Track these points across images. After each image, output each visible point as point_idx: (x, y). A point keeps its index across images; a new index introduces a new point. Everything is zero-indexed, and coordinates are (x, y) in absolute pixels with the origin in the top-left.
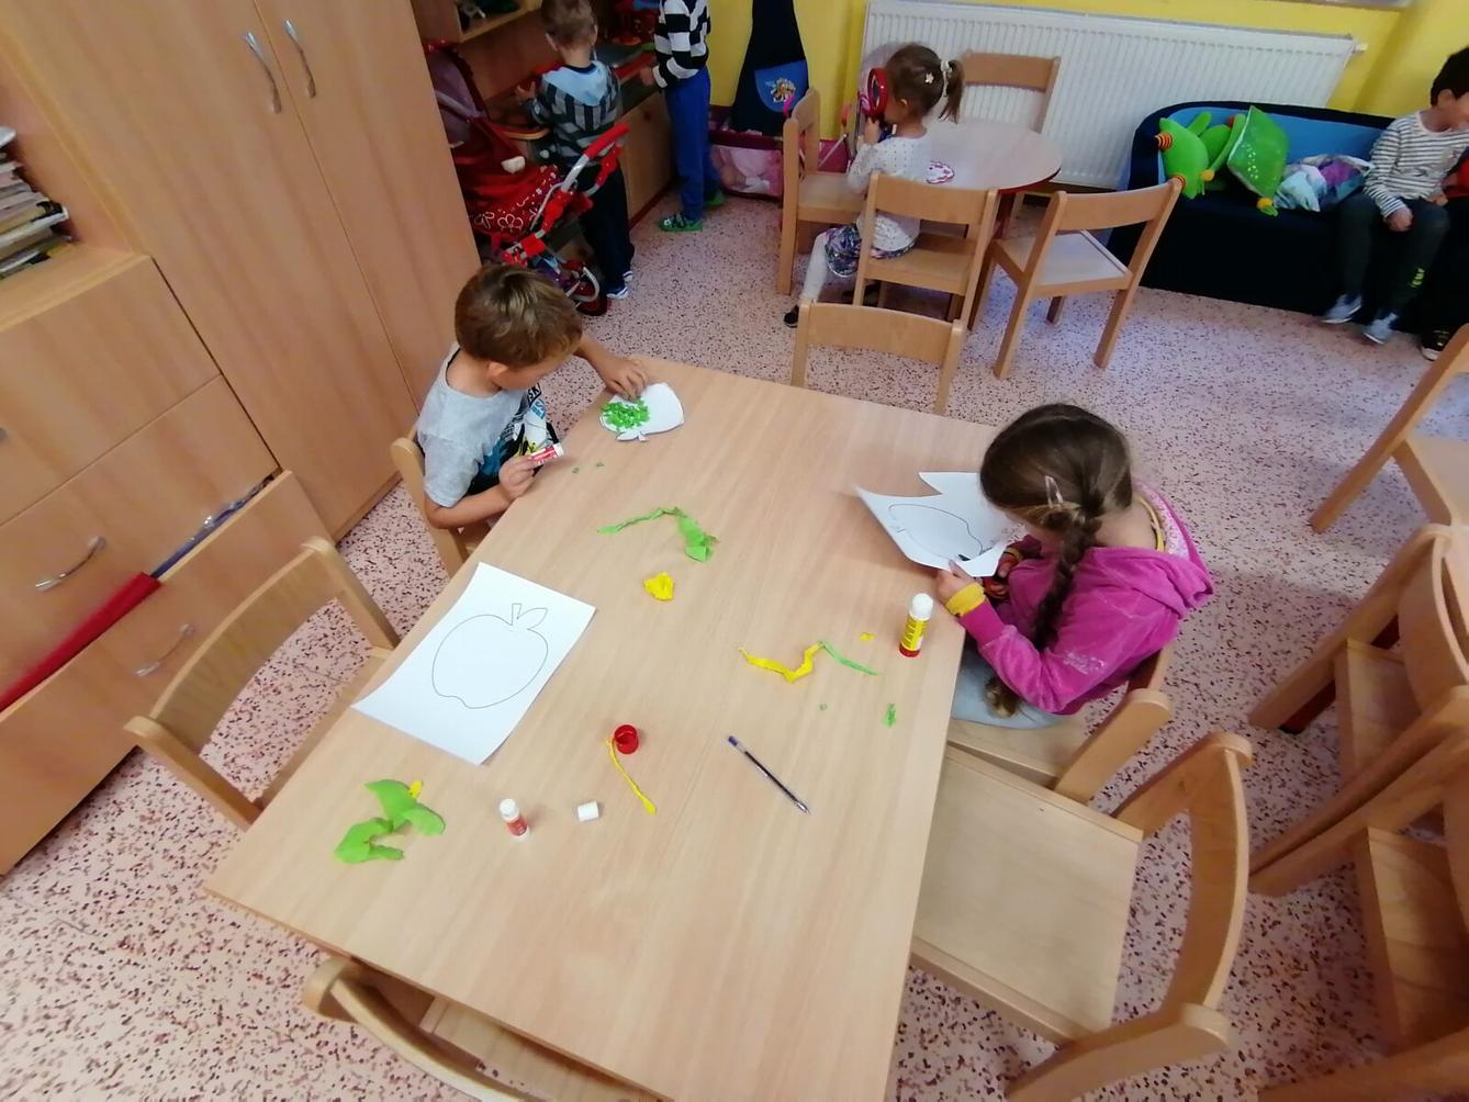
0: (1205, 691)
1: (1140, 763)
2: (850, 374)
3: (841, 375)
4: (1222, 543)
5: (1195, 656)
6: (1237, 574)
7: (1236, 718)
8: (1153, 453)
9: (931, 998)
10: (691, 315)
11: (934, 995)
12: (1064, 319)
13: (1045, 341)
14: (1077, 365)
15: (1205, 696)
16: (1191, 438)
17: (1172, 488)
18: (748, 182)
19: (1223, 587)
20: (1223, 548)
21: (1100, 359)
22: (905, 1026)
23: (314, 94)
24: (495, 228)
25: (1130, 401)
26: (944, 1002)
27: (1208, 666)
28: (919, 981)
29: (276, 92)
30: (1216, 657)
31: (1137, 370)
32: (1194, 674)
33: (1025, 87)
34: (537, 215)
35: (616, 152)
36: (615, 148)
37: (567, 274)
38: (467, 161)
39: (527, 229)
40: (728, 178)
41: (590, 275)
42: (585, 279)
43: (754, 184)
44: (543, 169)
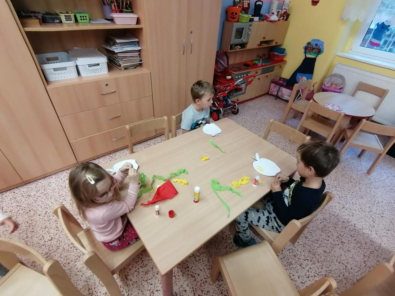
0: (348, 269)
1: (314, 276)
2: (289, 147)
3: (286, 147)
4: (380, 235)
5: (351, 259)
6: (380, 245)
7: (353, 281)
8: (372, 202)
9: (219, 291)
10: (256, 121)
11: (221, 291)
12: (364, 158)
13: (354, 161)
14: (361, 171)
15: (347, 270)
16: (388, 204)
17: (372, 214)
18: (285, 96)
19: (373, 247)
20: (379, 237)
21: (369, 172)
22: (209, 292)
23: (191, 53)
24: (219, 88)
25: (373, 186)
26: (222, 294)
27: (353, 263)
28: (219, 285)
29: (184, 51)
30: (358, 263)
31: (380, 180)
32: (347, 263)
33: (376, 95)
34: (228, 88)
35: (252, 80)
36: (252, 79)
37: (232, 103)
38: (220, 74)
39: (225, 90)
40: (280, 94)
41: (236, 105)
42: (235, 106)
43: (286, 97)
44: (235, 80)
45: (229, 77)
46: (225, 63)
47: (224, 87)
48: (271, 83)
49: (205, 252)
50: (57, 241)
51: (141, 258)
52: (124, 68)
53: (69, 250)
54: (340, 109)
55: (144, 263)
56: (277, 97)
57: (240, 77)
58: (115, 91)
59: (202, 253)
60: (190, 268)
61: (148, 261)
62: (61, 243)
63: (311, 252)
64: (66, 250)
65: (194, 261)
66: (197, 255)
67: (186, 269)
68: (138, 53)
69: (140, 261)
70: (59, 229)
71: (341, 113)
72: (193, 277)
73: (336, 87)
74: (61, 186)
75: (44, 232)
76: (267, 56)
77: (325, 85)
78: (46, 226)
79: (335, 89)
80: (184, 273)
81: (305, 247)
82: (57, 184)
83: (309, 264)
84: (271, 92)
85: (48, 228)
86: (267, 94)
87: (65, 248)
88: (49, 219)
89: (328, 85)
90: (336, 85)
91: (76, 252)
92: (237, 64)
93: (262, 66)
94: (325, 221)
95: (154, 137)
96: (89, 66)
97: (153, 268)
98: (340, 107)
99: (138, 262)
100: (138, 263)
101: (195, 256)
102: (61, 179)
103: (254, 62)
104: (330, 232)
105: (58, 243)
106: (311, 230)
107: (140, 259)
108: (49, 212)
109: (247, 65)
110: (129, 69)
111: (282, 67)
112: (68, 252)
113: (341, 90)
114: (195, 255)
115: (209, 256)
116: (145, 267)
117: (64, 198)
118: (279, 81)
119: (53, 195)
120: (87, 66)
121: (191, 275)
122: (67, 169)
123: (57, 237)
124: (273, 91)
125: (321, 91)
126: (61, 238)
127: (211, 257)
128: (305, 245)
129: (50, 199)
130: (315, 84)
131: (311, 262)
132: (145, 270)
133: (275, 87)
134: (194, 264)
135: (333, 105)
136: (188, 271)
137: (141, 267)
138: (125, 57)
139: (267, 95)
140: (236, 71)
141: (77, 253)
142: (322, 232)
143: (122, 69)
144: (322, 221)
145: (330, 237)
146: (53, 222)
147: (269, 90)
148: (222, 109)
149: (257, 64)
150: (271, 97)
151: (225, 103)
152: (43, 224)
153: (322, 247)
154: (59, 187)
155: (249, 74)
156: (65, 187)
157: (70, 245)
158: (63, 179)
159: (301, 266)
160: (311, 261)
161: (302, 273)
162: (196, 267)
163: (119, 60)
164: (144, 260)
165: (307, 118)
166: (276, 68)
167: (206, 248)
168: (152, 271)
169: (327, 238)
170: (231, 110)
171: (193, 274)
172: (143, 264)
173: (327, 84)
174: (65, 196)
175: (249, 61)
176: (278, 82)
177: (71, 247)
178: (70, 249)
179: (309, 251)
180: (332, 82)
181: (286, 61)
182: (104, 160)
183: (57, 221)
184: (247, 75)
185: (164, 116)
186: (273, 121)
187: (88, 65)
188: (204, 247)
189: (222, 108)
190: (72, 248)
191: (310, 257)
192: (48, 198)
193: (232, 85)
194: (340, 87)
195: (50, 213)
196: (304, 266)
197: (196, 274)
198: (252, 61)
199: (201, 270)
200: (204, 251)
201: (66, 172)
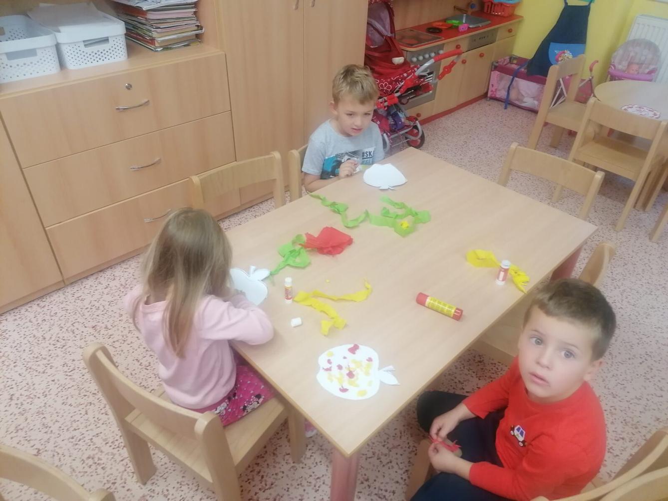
18: (525, 100)
23: (313, 5)
34: (400, 86)
35: (453, 64)
36: (453, 62)
37: (407, 123)
38: (377, 55)
39: (392, 92)
40: (513, 96)
41: (419, 126)
42: (416, 127)
43: (529, 102)
44: (412, 66)
45: (398, 60)
46: (384, 27)
47: (390, 83)
48: (492, 71)
49: (399, 445)
50: (54, 456)
51: (259, 472)
52: (161, 47)
53: (86, 472)
54: (655, 115)
55: (266, 481)
56: (507, 103)
57: (421, 58)
58: (148, 101)
59: (392, 448)
60: (371, 481)
61: (275, 476)
62: (62, 459)
63: (629, 422)
64: (80, 472)
65: (378, 466)
66: (382, 453)
67: (362, 483)
68: (194, 10)
69: (258, 478)
70: (51, 429)
71: (661, 122)
72: (382, 497)
73: (641, 71)
74: (32, 336)
75: (16, 440)
76: (477, 9)
77: (614, 66)
78: (19, 425)
79: (638, 73)
80: (361, 492)
81: (615, 414)
82: (22, 333)
83: (627, 447)
84: (492, 91)
85: (24, 430)
86: (485, 96)
87: (76, 469)
88: (21, 410)
89: (622, 66)
90: (640, 64)
91: (104, 473)
92: (412, 29)
93: (469, 30)
94: (649, 358)
95: (236, 212)
96: (86, 43)
97: (288, 488)
98: (655, 112)
99: (253, 480)
100: (253, 483)
101: (378, 454)
102: (30, 321)
103: (449, 22)
104: (663, 379)
105: (56, 458)
106: (623, 380)
107: (255, 473)
108: (17, 395)
109: (435, 31)
110: (173, 48)
111: (513, 33)
112: (83, 476)
113: (653, 74)
114: (377, 452)
115: (410, 453)
116: (270, 488)
117: (48, 363)
118: (509, 64)
119: (18, 358)
120: (82, 45)
121: (376, 494)
122: (38, 299)
123: (50, 446)
124: (496, 89)
125: (609, 79)
126: (61, 448)
127: (413, 453)
128: (613, 411)
129: (15, 366)
130: (593, 64)
131: (632, 443)
132: (270, 494)
133: (501, 79)
134: (379, 471)
135: (640, 108)
136: (369, 486)
137: (260, 489)
138: (164, 21)
139: (483, 100)
140: (412, 45)
141: (106, 475)
142: (645, 381)
143: (159, 49)
144: (643, 359)
145: (663, 389)
146: (34, 415)
147: (486, 88)
148: (388, 136)
149: (457, 28)
150: (496, 103)
151: (393, 123)
152: (10, 423)
153: (649, 410)
154: (28, 338)
155: (441, 52)
156: (45, 339)
157: (86, 462)
158: (34, 320)
159: (611, 453)
160: (631, 441)
161: (615, 465)
162: (384, 476)
163: (149, 28)
164: (265, 474)
165: (585, 142)
166: (500, 34)
167: (401, 437)
168: (289, 495)
169: (659, 393)
170: (406, 138)
171: (380, 492)
172: (263, 483)
173: (620, 63)
174: (49, 358)
175: (436, 22)
176: (507, 66)
177: (89, 464)
178: (87, 469)
179: (624, 422)
180: (629, 60)
181: (521, 17)
182: (125, 270)
183: (43, 414)
184: (437, 54)
185: (272, 152)
186: (516, 148)
187: (84, 41)
188: (396, 434)
189: (387, 134)
190: (92, 467)
191: (628, 433)
192: (8, 366)
193: (408, 76)
194: (648, 68)
195: (20, 397)
196: (617, 452)
197: (386, 491)
198: (445, 20)
199: (397, 482)
200: (396, 443)
201: (38, 305)
